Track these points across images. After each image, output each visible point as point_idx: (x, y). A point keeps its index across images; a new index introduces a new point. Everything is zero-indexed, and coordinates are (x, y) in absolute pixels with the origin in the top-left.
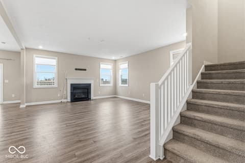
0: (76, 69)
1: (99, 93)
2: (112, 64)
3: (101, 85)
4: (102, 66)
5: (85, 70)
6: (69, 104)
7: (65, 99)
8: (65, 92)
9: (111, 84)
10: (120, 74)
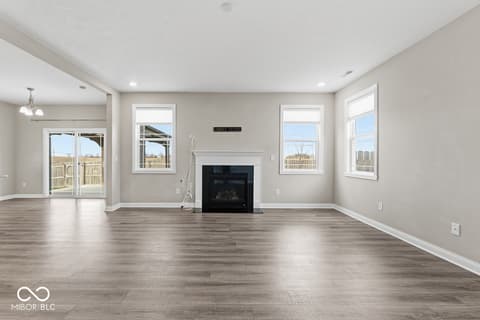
0: (216, 129)
1: (278, 192)
2: (322, 107)
3: (284, 170)
4: (289, 115)
5: (239, 129)
6: (199, 216)
7: (189, 201)
8: (191, 185)
9: (320, 170)
10: (349, 135)
